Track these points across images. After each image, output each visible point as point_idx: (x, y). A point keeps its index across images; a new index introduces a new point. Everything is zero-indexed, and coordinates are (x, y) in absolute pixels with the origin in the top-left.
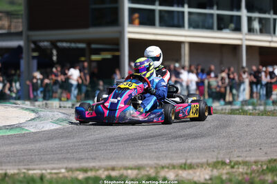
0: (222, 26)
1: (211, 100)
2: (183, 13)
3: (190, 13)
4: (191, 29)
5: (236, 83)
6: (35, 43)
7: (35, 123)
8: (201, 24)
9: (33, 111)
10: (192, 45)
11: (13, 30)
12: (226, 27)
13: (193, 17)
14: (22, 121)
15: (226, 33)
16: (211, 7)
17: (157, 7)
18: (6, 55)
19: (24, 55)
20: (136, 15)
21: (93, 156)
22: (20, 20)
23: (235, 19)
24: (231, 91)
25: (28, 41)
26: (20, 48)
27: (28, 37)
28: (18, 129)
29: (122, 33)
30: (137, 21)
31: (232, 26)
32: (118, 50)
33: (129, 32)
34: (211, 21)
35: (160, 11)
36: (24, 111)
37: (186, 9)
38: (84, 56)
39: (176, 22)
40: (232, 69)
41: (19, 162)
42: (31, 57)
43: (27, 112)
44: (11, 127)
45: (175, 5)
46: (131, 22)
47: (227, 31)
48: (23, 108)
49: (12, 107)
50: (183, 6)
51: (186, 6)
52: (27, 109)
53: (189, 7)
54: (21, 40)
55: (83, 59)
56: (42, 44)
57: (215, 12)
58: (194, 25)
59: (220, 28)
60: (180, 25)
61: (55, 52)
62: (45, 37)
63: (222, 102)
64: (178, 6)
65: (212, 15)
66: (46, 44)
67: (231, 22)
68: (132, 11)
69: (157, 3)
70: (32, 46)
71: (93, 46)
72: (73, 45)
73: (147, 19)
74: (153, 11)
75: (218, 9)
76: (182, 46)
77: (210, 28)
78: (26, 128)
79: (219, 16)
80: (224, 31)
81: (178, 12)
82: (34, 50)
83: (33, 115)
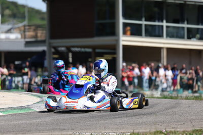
0: (191, 36)
1: (182, 90)
2: (162, 26)
3: (167, 27)
4: (168, 38)
5: (200, 77)
6: (55, 48)
7: (39, 105)
8: (175, 35)
9: (39, 97)
10: (169, 50)
11: (39, 39)
12: (194, 37)
13: (170, 29)
14: (31, 103)
15: (194, 41)
16: (183, 22)
17: (143, 23)
18: (34, 57)
19: (47, 57)
20: (128, 28)
21: (73, 128)
22: (44, 32)
23: (200, 31)
24: (197, 83)
25: (50, 46)
26: (44, 52)
27: (50, 43)
28: (26, 109)
29: (118, 41)
30: (129, 33)
31: (198, 36)
32: (115, 53)
33: (123, 41)
34: (182, 32)
35: (146, 25)
36: (33, 97)
37: (165, 24)
38: (91, 58)
39: (157, 33)
40: (198, 67)
41: (21, 131)
42: (51, 59)
43: (35, 98)
44: (22, 108)
45: (157, 21)
46: (125, 33)
47: (195, 39)
48: (32, 95)
49: (24, 94)
50: (162, 22)
51: (165, 21)
52: (35, 95)
53: (167, 22)
54: (45, 46)
55: (90, 60)
56: (60, 49)
57: (186, 26)
58: (171, 35)
59: (189, 38)
60: (160, 35)
61: (70, 55)
62: (62, 44)
63: (190, 91)
64: (159, 21)
65: (183, 28)
66: (63, 49)
67: (197, 33)
68: (125, 25)
69: (143, 19)
70: (53, 50)
71: (98, 51)
72: (83, 50)
73: (136, 31)
74: (141, 25)
75: (188, 24)
76: (162, 50)
77: (182, 37)
78: (33, 109)
79: (188, 29)
80: (192, 39)
81: (159, 26)
82: (54, 53)
83: (39, 100)
